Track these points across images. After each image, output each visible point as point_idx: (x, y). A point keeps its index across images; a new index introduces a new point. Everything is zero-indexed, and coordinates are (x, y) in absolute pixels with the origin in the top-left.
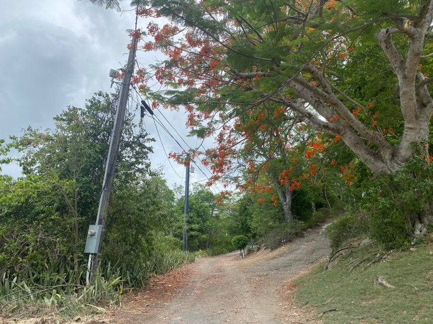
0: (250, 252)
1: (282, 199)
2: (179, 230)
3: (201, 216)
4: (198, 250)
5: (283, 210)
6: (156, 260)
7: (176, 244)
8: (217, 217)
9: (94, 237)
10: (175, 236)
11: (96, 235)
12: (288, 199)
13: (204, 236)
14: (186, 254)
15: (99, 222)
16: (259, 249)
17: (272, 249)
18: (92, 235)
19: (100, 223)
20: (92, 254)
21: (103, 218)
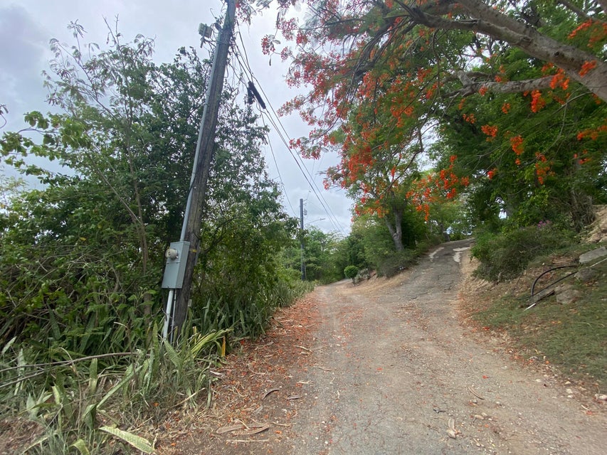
0: (360, 280)
1: (391, 231)
2: (298, 263)
3: (315, 252)
4: (314, 280)
5: (393, 240)
6: (280, 291)
7: (296, 275)
8: (327, 252)
9: (176, 261)
10: (294, 268)
11: (179, 257)
12: (398, 230)
13: (320, 267)
14: (307, 283)
15: (185, 238)
16: (369, 278)
17: (388, 277)
18: (174, 258)
19: (187, 238)
20: (174, 290)
21: (192, 230)
